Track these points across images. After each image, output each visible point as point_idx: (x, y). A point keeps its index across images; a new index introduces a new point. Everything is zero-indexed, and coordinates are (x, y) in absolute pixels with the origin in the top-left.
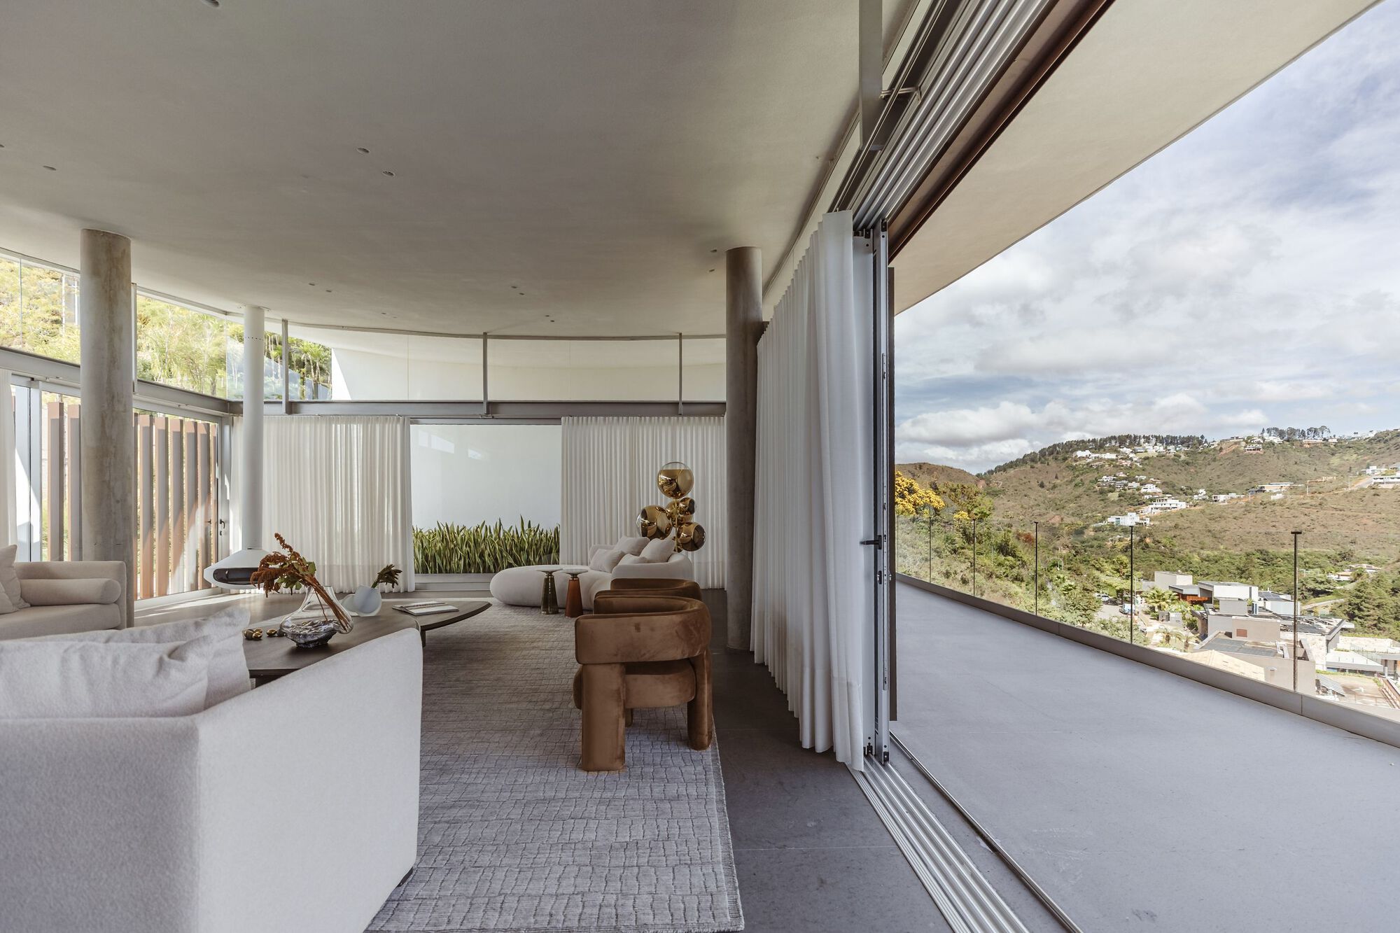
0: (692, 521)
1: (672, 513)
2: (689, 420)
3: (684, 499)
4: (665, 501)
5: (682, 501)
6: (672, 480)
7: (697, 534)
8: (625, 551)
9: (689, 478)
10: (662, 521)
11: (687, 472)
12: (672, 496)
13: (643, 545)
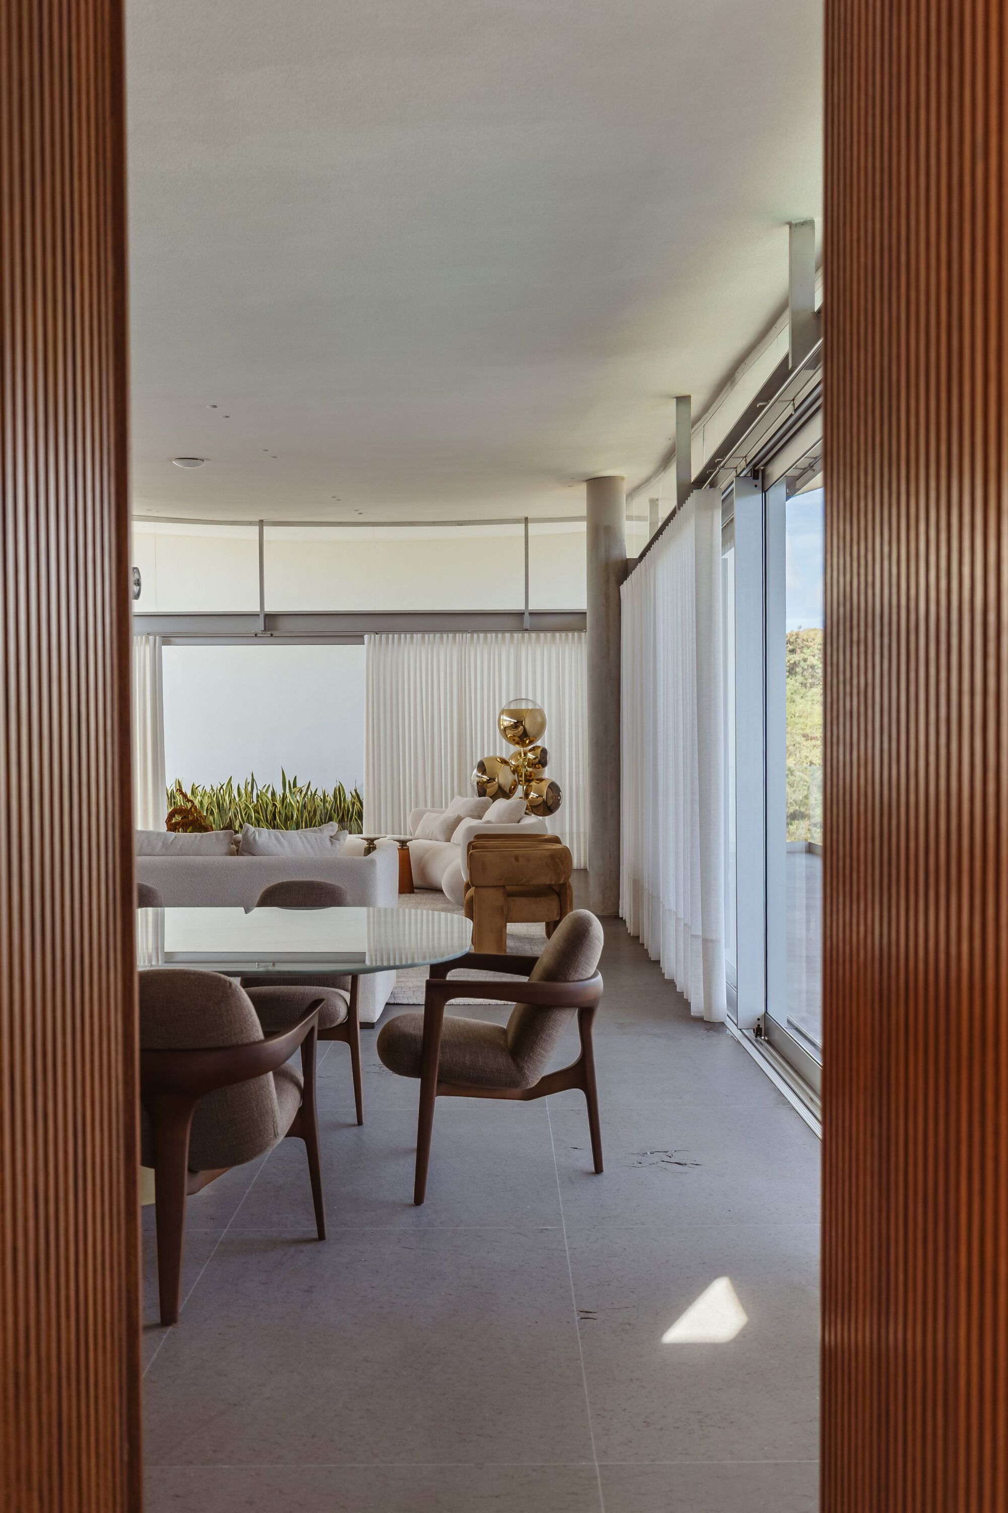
0: (543, 777)
1: (518, 766)
2: (538, 638)
3: (534, 747)
4: (507, 750)
5: (530, 750)
6: (518, 722)
7: (551, 794)
8: (462, 815)
9: (539, 720)
10: (505, 777)
11: (537, 713)
12: (518, 743)
13: (483, 809)
